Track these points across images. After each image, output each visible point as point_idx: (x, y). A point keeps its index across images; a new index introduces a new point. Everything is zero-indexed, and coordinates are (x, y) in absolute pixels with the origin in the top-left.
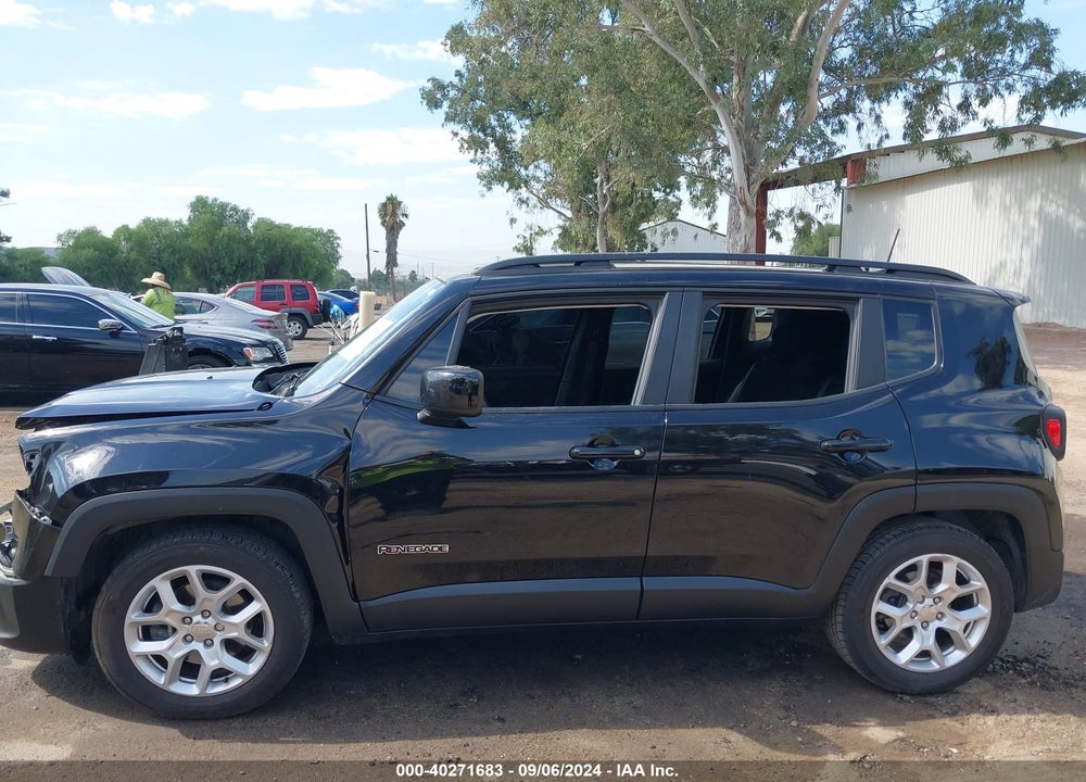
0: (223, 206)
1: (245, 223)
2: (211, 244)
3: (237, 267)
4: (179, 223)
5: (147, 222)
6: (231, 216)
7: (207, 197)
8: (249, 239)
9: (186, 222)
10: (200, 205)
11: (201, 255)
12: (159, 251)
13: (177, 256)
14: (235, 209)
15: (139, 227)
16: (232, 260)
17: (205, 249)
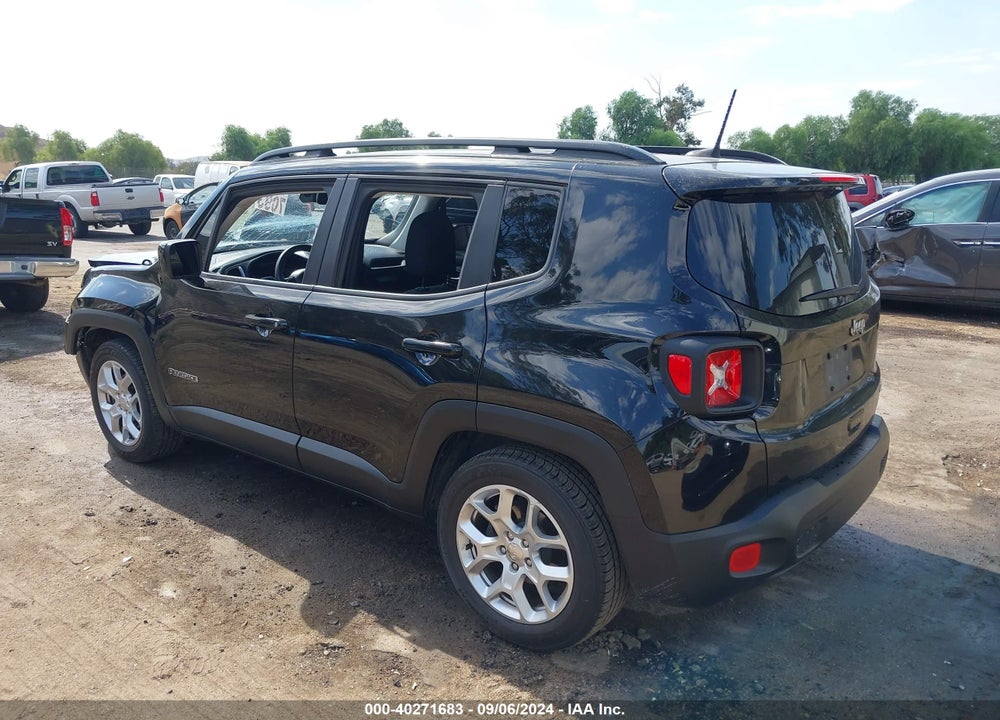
0: (885, 100)
1: (907, 115)
2: (866, 138)
3: (890, 161)
4: (840, 120)
5: (808, 121)
6: (892, 109)
7: (870, 91)
8: (907, 131)
9: (846, 118)
10: (863, 99)
11: (854, 150)
12: (815, 148)
13: (830, 152)
14: (898, 101)
15: (798, 127)
16: (885, 154)
17: (860, 145)
